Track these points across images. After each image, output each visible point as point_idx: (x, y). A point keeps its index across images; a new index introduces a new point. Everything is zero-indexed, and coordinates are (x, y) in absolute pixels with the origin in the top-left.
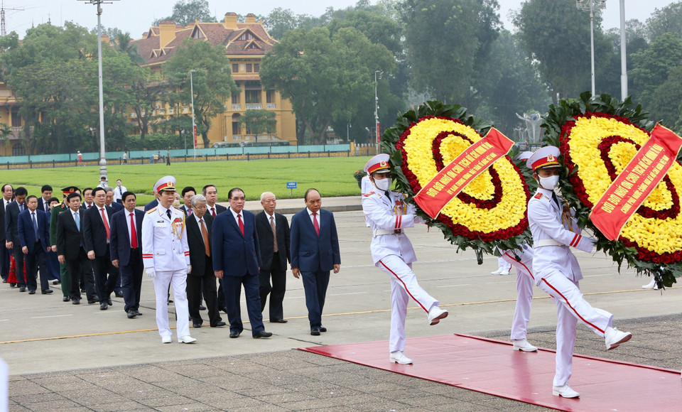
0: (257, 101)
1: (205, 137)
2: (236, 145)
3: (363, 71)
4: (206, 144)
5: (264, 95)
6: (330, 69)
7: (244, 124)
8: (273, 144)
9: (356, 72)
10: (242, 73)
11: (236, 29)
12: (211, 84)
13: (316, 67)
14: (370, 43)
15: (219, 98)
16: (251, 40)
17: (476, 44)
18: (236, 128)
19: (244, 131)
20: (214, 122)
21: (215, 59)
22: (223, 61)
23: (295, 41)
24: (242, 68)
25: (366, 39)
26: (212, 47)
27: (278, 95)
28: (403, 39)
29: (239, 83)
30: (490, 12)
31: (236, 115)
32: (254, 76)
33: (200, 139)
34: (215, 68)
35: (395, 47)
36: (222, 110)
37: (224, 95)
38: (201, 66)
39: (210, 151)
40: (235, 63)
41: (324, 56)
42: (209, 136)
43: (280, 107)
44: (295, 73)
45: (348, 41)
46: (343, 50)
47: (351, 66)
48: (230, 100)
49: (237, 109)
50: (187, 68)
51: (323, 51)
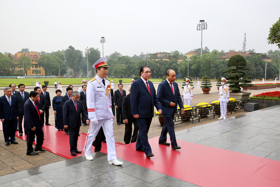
0: (37, 68)
1: (26, 74)
2: (33, 76)
3: (57, 63)
4: (27, 75)
5: (39, 67)
6: (50, 62)
7: (35, 72)
8: (40, 76)
9: (56, 63)
10: (34, 63)
11: (33, 54)
12: (28, 64)
13: (48, 62)
14: (58, 58)
15: (29, 67)
16: (36, 57)
17: (78, 59)
18: (33, 73)
19: (35, 73)
20: (28, 71)
21: (28, 60)
22: (30, 60)
23: (44, 57)
24: (34, 62)
25: (57, 57)
26: (28, 57)
27: (41, 67)
28: (65, 57)
29: (33, 64)
30: (81, 54)
31: (33, 70)
32: (36, 63)
33: (25, 74)
34: (28, 61)
35: (64, 59)
36: (30, 69)
37: (30, 67)
38: (25, 61)
39: (27, 77)
41: (49, 60)
42: (27, 74)
43: (41, 69)
44: (44, 63)
45: (54, 58)
46: (53, 59)
47: (55, 62)
48: (32, 67)
49: (33, 69)
50: (22, 61)
51: (50, 59)
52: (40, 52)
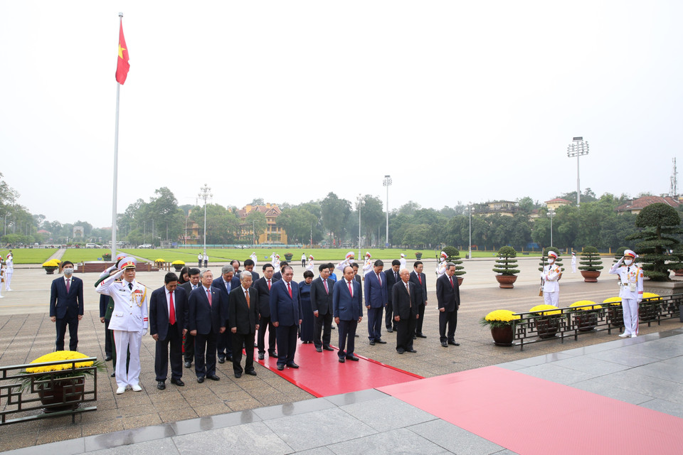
0: (275, 230)
2: (268, 244)
3: (307, 223)
4: (258, 243)
5: (277, 229)
6: (297, 221)
7: (271, 238)
8: (279, 244)
9: (305, 223)
10: (271, 222)
11: (270, 208)
12: (260, 225)
13: (293, 221)
14: (310, 214)
15: (262, 229)
16: (274, 212)
17: (344, 215)
18: (268, 239)
19: (271, 240)
20: (261, 236)
21: (262, 217)
23: (287, 212)
24: (271, 220)
25: (308, 213)
26: (261, 213)
27: (282, 229)
28: (321, 212)
29: (269, 225)
31: (268, 235)
32: (274, 223)
33: (256, 242)
34: (262, 220)
35: (319, 216)
36: (263, 233)
37: (264, 228)
38: (257, 219)
39: (259, 245)
40: (269, 219)
41: (295, 218)
42: (259, 240)
43: (282, 232)
44: (286, 222)
45: (303, 213)
46: (302, 216)
47: (304, 221)
49: (269, 233)
50: (252, 220)
51: (296, 216)
52: (281, 204)
